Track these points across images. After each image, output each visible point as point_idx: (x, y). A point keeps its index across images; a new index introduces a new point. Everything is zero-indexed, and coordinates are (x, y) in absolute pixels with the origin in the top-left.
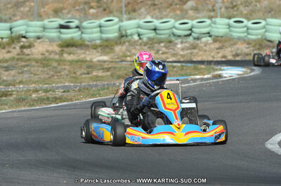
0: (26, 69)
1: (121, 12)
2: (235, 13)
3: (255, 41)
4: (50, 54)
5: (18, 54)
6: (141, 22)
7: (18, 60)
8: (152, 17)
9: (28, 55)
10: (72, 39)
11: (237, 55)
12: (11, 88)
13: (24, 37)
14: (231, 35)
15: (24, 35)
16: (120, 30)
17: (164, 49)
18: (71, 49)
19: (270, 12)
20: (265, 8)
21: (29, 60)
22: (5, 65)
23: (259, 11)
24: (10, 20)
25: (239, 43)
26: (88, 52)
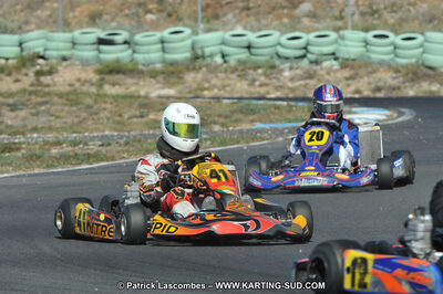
0: (43, 108)
1: (196, 20)
2: (375, 22)
3: (405, 67)
4: (83, 85)
5: (32, 85)
6: (227, 35)
7: (31, 93)
8: (245, 28)
9: (48, 86)
10: (118, 61)
11: (378, 89)
12: (19, 139)
13: (42, 57)
14: (369, 58)
15: (42, 54)
16: (193, 48)
17: (262, 78)
18: (116, 78)
19: (430, 21)
20: (423, 15)
21: (49, 94)
22: (11, 101)
23: (413, 20)
24: (20, 30)
25: (382, 70)
26: (142, 83)
